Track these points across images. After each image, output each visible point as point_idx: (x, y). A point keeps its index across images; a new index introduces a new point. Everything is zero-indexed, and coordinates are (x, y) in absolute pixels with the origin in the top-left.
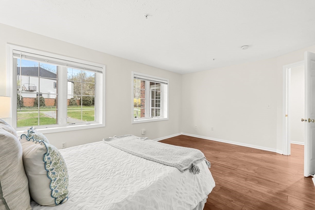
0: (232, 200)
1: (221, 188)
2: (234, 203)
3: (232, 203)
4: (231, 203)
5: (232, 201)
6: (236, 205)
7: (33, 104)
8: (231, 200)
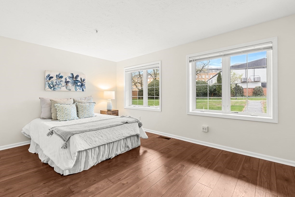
0: (49, 195)
1: (73, 191)
2: (45, 194)
3: (46, 193)
4: (47, 191)
5: (47, 194)
6: (41, 195)
7: (252, 94)
8: (49, 193)
